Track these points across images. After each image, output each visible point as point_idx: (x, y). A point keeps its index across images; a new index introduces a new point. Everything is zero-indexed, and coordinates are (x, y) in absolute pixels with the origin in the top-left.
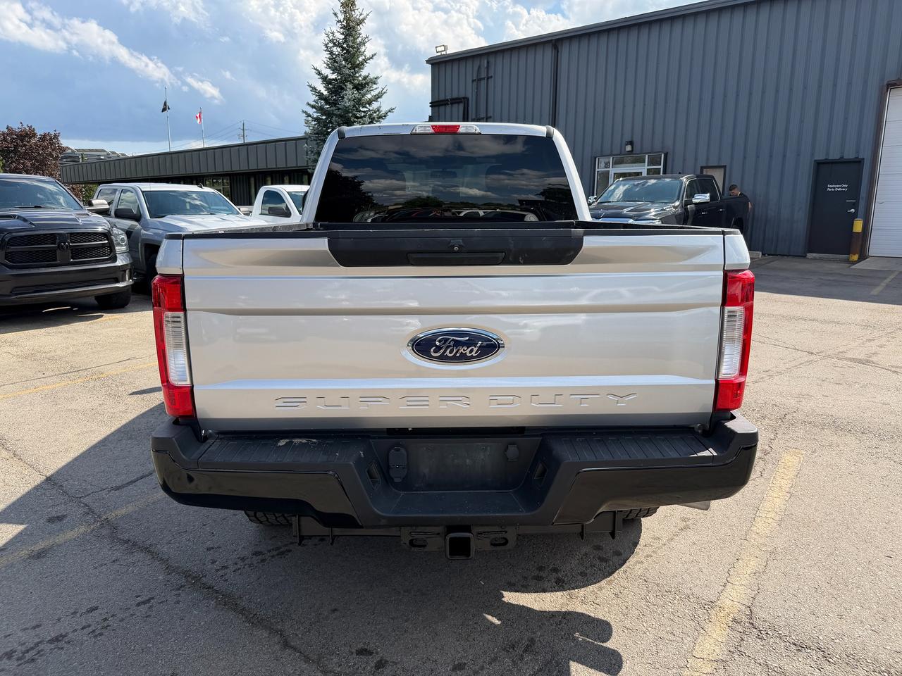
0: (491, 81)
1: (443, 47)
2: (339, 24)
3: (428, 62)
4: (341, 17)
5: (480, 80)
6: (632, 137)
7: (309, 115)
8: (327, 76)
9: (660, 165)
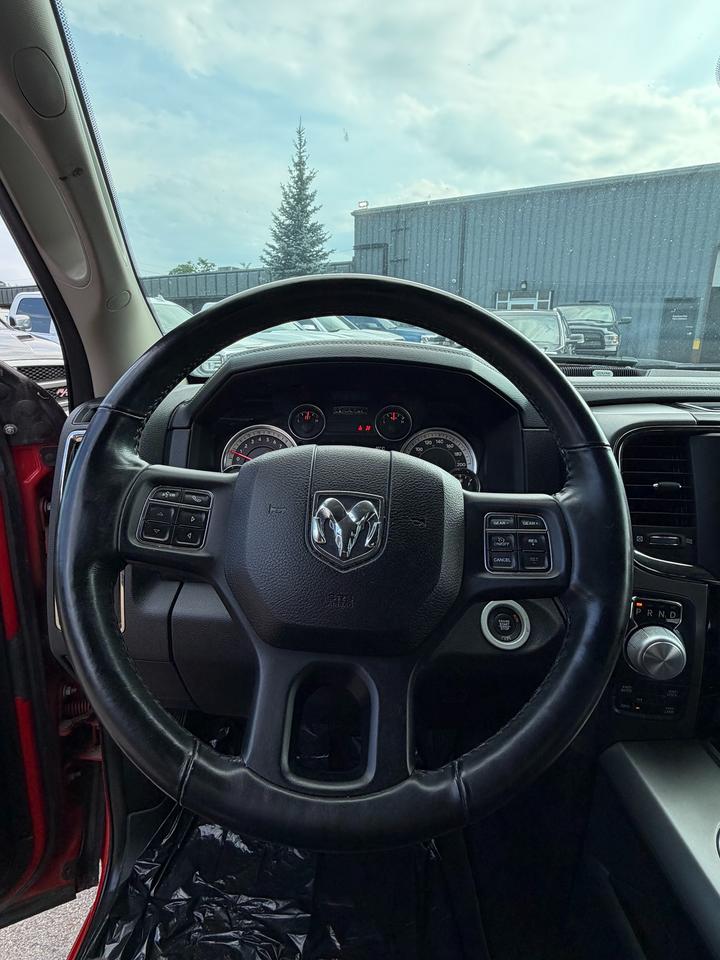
0: (408, 232)
1: (365, 204)
2: (292, 180)
3: (353, 214)
4: (296, 173)
5: (398, 231)
6: (526, 277)
7: (269, 253)
8: (283, 222)
9: (547, 299)
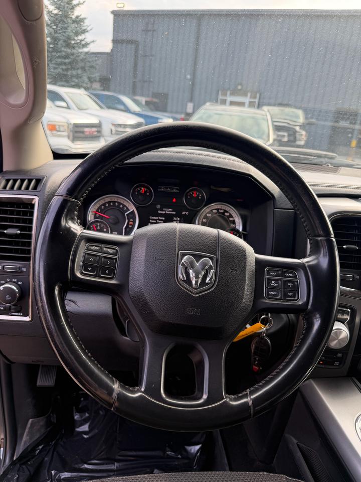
0: (155, 33)
1: (122, 6)
3: (113, 12)
5: (147, 31)
6: (242, 81)
8: (52, 11)
9: (255, 99)
